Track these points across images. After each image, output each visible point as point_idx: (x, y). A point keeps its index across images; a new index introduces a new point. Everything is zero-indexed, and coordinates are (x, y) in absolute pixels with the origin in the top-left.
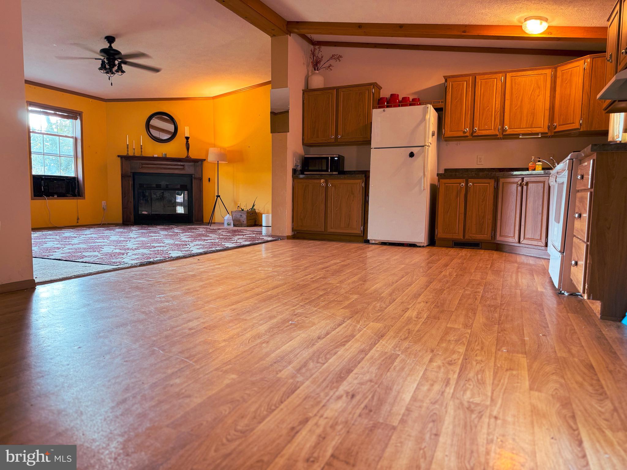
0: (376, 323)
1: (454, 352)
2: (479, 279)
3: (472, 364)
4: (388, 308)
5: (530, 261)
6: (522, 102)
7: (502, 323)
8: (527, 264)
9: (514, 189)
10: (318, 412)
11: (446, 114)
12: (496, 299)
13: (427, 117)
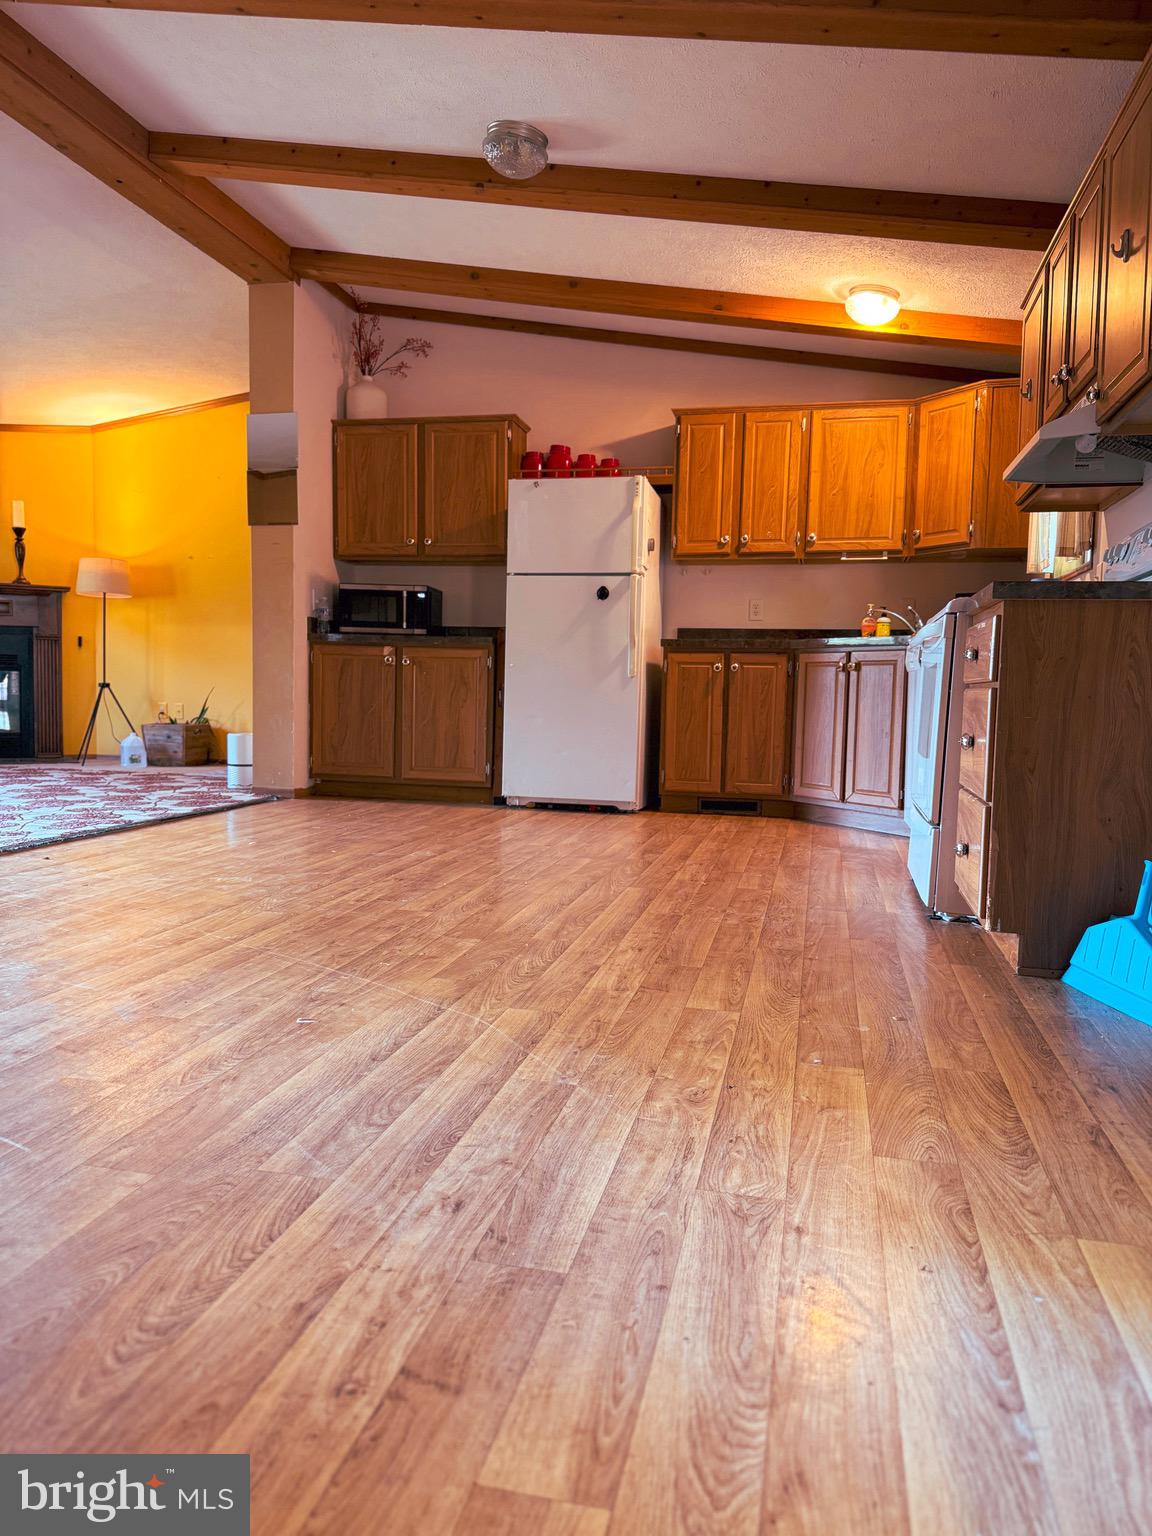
0: (521, 1008)
1: (702, 1071)
2: (756, 887)
3: (743, 1099)
4: (551, 968)
5: (868, 843)
6: (846, 478)
7: (809, 994)
8: (860, 850)
9: (829, 678)
10: (368, 1256)
11: (680, 499)
12: (793, 935)
13: (637, 505)
